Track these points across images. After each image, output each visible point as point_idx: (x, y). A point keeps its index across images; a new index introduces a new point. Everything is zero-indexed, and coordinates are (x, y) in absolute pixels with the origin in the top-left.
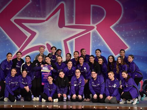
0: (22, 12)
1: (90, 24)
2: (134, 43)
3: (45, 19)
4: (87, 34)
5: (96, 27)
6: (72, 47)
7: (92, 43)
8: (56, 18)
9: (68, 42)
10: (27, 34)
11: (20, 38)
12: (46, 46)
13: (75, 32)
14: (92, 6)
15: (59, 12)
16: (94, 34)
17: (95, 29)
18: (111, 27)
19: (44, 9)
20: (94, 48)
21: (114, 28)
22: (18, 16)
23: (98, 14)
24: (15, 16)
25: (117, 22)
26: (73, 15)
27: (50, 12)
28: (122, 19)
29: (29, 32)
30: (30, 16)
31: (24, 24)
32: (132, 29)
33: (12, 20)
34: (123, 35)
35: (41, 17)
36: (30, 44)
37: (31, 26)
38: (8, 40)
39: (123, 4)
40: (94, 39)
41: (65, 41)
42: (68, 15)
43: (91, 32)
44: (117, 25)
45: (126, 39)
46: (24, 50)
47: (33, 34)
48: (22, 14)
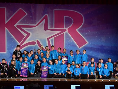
0: (21, 20)
1: (64, 28)
2: (91, 40)
3: (35, 25)
4: (61, 34)
5: (67, 30)
6: (52, 43)
7: (65, 40)
8: (42, 24)
9: (50, 40)
10: (25, 34)
11: (20, 37)
12: (36, 42)
13: (54, 33)
14: (65, 17)
15: (44, 20)
16: (66, 34)
17: (67, 31)
18: (77, 30)
19: (35, 19)
20: (66, 43)
21: (79, 30)
22: (19, 23)
23: (68, 22)
24: (17, 23)
25: (81, 27)
26: (53, 22)
27: (39, 20)
28: (84, 25)
29: (26, 33)
30: (26, 23)
31: (22, 28)
32: (89, 31)
33: (15, 26)
34: (84, 35)
35: (33, 23)
36: (26, 41)
37: (27, 30)
38: (13, 39)
39: (84, 16)
40: (66, 37)
41: (48, 39)
42: (50, 22)
43: (64, 33)
44: (80, 28)
45: (86, 38)
46: (23, 45)
47: (28, 34)
48: (22, 22)
